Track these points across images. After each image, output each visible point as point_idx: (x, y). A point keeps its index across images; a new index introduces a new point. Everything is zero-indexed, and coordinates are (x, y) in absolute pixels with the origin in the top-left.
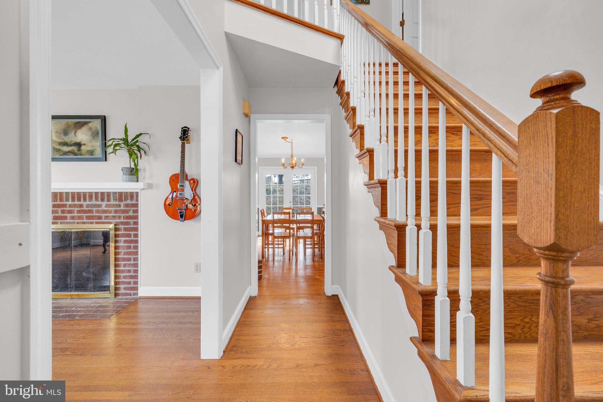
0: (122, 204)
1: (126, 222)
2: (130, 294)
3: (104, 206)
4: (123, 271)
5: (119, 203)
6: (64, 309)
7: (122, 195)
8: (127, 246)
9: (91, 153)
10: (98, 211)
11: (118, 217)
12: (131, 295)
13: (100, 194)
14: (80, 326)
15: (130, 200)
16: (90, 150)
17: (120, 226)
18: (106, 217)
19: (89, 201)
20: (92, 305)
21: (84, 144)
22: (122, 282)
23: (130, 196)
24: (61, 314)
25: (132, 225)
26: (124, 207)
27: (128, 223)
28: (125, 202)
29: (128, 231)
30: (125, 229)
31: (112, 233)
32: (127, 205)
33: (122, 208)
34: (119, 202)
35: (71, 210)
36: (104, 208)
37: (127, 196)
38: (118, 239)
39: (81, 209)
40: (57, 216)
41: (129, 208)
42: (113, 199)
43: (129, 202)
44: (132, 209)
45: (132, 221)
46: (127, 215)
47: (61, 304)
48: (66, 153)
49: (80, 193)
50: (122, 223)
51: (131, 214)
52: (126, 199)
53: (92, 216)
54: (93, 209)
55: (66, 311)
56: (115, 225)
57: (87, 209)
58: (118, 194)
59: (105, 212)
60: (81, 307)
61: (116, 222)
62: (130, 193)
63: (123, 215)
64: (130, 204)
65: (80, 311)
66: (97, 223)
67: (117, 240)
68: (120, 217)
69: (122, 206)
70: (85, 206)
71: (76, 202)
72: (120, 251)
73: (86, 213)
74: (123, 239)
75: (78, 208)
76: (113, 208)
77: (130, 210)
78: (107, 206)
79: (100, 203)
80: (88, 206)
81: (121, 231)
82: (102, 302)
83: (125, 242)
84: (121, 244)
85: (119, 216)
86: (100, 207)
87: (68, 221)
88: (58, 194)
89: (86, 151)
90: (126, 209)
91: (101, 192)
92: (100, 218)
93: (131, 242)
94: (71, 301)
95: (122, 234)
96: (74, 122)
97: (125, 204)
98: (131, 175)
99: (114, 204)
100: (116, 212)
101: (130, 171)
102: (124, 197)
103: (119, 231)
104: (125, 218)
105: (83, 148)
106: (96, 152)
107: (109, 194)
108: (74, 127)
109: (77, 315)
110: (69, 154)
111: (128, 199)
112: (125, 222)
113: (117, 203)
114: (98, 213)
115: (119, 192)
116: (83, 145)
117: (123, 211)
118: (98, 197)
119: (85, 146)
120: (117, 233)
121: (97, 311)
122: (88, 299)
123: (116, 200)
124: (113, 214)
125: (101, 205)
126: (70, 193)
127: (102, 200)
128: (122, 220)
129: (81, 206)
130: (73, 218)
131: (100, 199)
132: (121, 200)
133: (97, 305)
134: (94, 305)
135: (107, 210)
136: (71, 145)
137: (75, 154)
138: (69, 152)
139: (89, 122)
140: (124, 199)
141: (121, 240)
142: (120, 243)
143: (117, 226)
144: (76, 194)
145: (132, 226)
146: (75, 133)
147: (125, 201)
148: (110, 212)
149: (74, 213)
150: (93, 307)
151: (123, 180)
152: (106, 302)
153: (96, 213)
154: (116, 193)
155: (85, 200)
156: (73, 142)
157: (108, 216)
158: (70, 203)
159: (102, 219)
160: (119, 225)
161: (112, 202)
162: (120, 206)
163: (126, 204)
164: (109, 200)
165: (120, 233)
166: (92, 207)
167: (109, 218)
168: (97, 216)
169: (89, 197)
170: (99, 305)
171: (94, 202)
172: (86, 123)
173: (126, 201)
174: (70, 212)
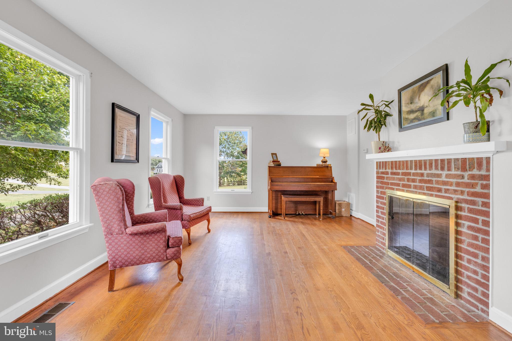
0: (466, 174)
1: (472, 200)
2: (477, 307)
3: (444, 176)
4: (467, 269)
5: (462, 173)
6: (398, 279)
7: (466, 162)
8: (472, 235)
9: (433, 114)
10: (437, 182)
11: (460, 192)
12: (478, 310)
13: (439, 162)
14: (394, 309)
15: (477, 169)
16: (432, 112)
17: (463, 205)
18: (447, 191)
19: (430, 170)
20: (424, 291)
21: (427, 107)
22: (466, 282)
23: (477, 163)
24: (392, 284)
25: (480, 206)
26: (468, 179)
27: (474, 203)
28: (470, 173)
29: (474, 214)
30: (470, 211)
31: (452, 212)
32: (473, 177)
33: (466, 180)
34: (461, 171)
35: (414, 179)
36: (444, 179)
37: (473, 164)
38: (460, 221)
39: (423, 178)
40: (404, 184)
41: (476, 181)
42: (455, 168)
43: (475, 172)
44: (480, 182)
45: (480, 200)
46: (472, 190)
47: (401, 272)
48: (412, 121)
49: (421, 160)
50: (466, 201)
51: (478, 189)
52: (471, 168)
53: (432, 187)
54: (433, 179)
55: (398, 284)
56: (457, 202)
57: (428, 179)
58: (460, 161)
59: (445, 183)
60: (412, 287)
61: (458, 198)
62: (478, 159)
63: (467, 190)
64: (477, 175)
65: (406, 291)
66: (437, 196)
67: (458, 222)
68: (462, 193)
69: (466, 178)
70: (425, 175)
71: (419, 171)
72: (463, 238)
73: (427, 183)
74: (467, 223)
75: (419, 177)
76: (454, 179)
77: (477, 184)
78: (447, 176)
79: (440, 172)
80: (428, 175)
81: (465, 212)
82: (437, 295)
83: (470, 228)
84: (464, 230)
85: (462, 191)
86: (441, 178)
87: (412, 189)
88: (405, 162)
89: (428, 113)
90: (470, 183)
91: (441, 160)
92: (440, 190)
93: (478, 230)
94: (411, 274)
95: (466, 216)
96: (418, 87)
97: (469, 175)
98: (477, 132)
99: (455, 175)
100: (458, 184)
101: (474, 126)
102: (469, 165)
103: (461, 211)
104: (469, 194)
105: (426, 111)
106: (438, 112)
107: (449, 161)
108: (418, 92)
109: (403, 294)
110: (414, 121)
111: (474, 168)
112: (469, 200)
113: (459, 173)
114: (438, 185)
115: (462, 159)
116: (425, 108)
117: (467, 185)
118: (438, 165)
119: (428, 108)
120: (459, 213)
121: (421, 303)
122: (426, 281)
123: (458, 169)
124: (454, 188)
125: (441, 174)
126: (413, 161)
127: (442, 169)
128: (465, 197)
129: (422, 175)
130: (415, 187)
131: (439, 168)
132: (464, 169)
133: (429, 295)
134: (426, 293)
135: (447, 181)
136: (416, 111)
137: (419, 120)
138: (415, 119)
139: (431, 80)
140: (469, 168)
141: (464, 224)
142: (463, 228)
143: (459, 205)
144: (418, 161)
145: (480, 208)
146: (419, 97)
147: (469, 171)
148: (451, 185)
149: (416, 182)
150: (422, 294)
151: (464, 140)
152: (440, 297)
153: (436, 184)
154: (458, 160)
155: (425, 169)
156: (417, 108)
157: (448, 190)
158: (413, 171)
159: (442, 192)
160: (461, 203)
161: (453, 172)
162: (463, 177)
163: (471, 174)
164: (449, 169)
165: (462, 213)
166: (431, 177)
167: (450, 191)
168: (437, 188)
169: (429, 165)
170: (432, 297)
171: (434, 171)
172: (428, 82)
173: (472, 171)
174: (414, 181)
